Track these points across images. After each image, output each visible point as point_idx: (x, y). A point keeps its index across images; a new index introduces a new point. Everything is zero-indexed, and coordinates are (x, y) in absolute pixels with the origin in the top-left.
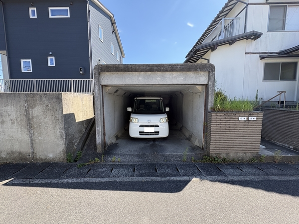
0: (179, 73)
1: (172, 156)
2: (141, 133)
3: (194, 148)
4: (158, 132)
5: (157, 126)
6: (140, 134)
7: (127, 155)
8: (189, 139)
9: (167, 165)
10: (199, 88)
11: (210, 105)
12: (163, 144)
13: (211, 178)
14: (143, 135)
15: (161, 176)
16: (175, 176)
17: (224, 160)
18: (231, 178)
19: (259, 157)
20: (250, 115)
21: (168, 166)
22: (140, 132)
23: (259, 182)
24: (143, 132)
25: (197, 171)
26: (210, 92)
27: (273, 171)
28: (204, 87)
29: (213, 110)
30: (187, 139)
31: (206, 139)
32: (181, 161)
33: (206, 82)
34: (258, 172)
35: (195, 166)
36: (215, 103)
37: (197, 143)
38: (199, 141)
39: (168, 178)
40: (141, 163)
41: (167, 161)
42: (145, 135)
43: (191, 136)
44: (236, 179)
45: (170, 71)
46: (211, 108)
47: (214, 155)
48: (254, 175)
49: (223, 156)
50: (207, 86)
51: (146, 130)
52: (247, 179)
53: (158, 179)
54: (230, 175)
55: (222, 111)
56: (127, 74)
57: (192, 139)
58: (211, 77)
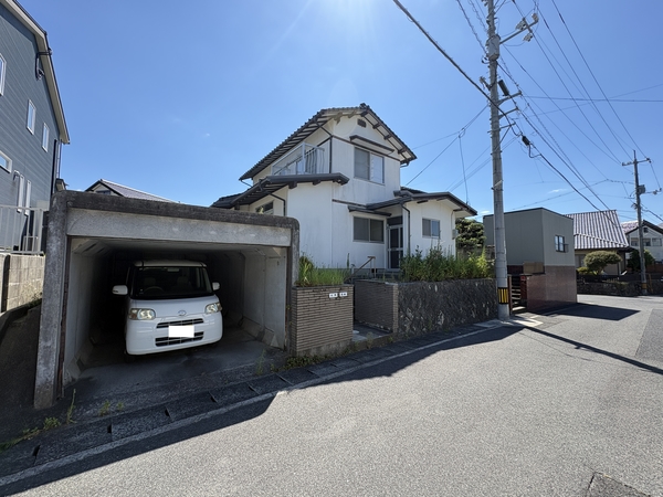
0: (248, 226)
1: (237, 372)
2: (161, 341)
3: (271, 352)
4: (202, 333)
5: (199, 321)
6: (157, 345)
7: (136, 393)
8: (260, 339)
9: (231, 387)
10: (278, 251)
11: (294, 278)
12: (212, 356)
13: (301, 385)
14: (166, 344)
15: (226, 405)
16: (250, 398)
17: (315, 359)
18: (324, 378)
19: (352, 346)
20: (341, 290)
21: (234, 389)
22: (157, 340)
23: (352, 374)
24: (167, 338)
25: (281, 383)
26: (294, 259)
27: (366, 358)
28: (285, 250)
29: (299, 285)
30: (256, 339)
31: (290, 331)
32: (255, 375)
33: (288, 244)
34: (353, 363)
35: (277, 377)
36: (301, 275)
37: (274, 343)
38: (277, 339)
39: (239, 404)
40: (177, 398)
41: (230, 381)
42: (171, 343)
43: (262, 333)
44: (329, 377)
45: (234, 222)
46: (296, 283)
47: (302, 355)
48: (348, 367)
49: (313, 353)
50: (289, 249)
51: (174, 332)
52: (342, 373)
53: (224, 410)
54: (324, 375)
55: (310, 286)
56: (146, 219)
57: (265, 338)
58: (294, 238)
